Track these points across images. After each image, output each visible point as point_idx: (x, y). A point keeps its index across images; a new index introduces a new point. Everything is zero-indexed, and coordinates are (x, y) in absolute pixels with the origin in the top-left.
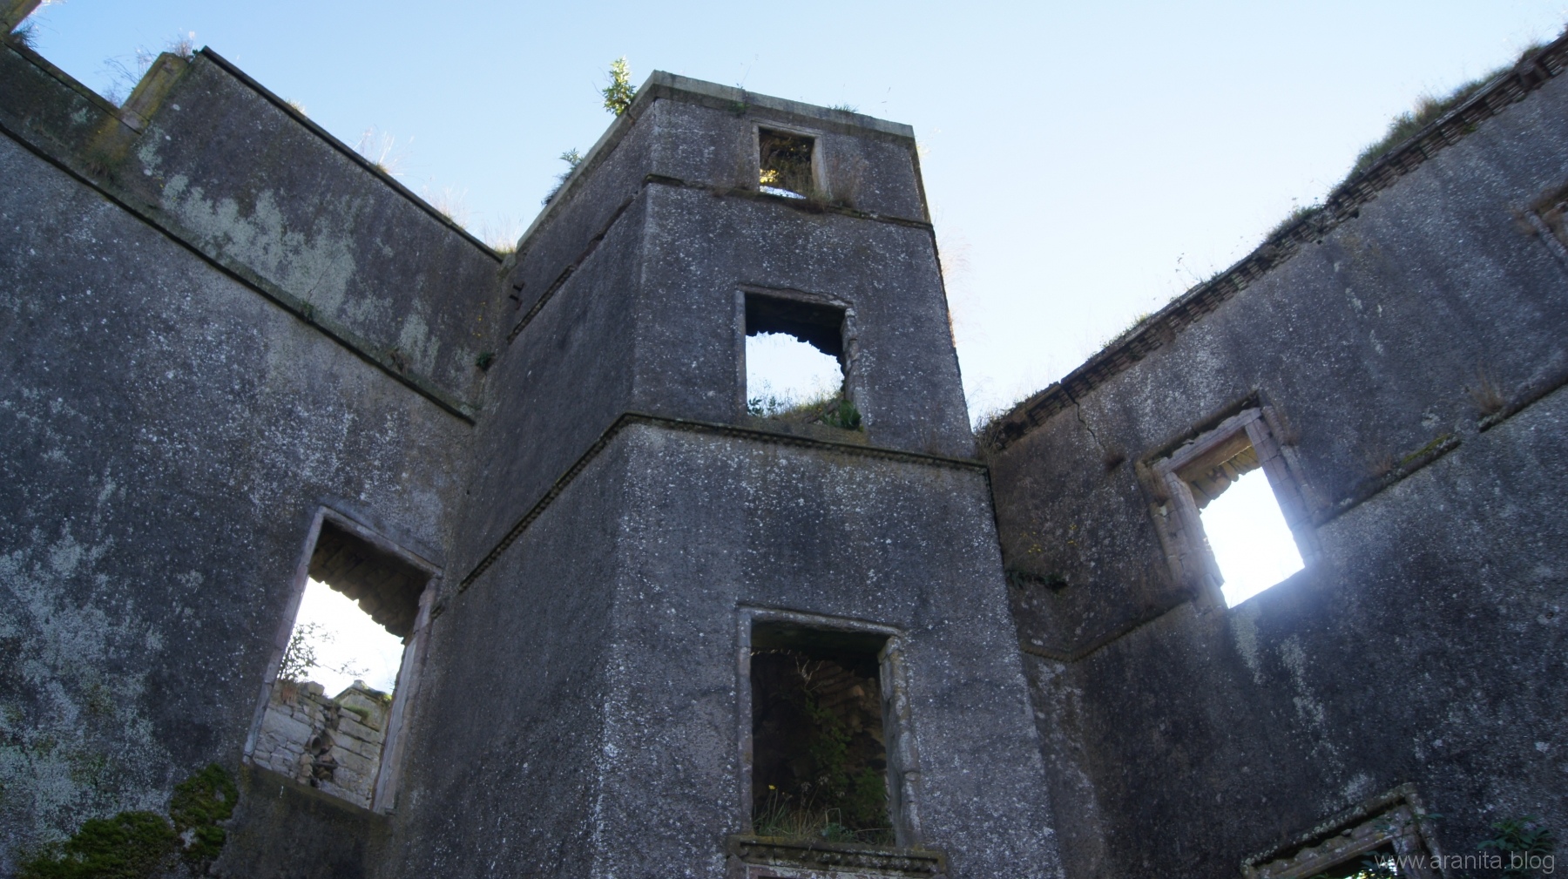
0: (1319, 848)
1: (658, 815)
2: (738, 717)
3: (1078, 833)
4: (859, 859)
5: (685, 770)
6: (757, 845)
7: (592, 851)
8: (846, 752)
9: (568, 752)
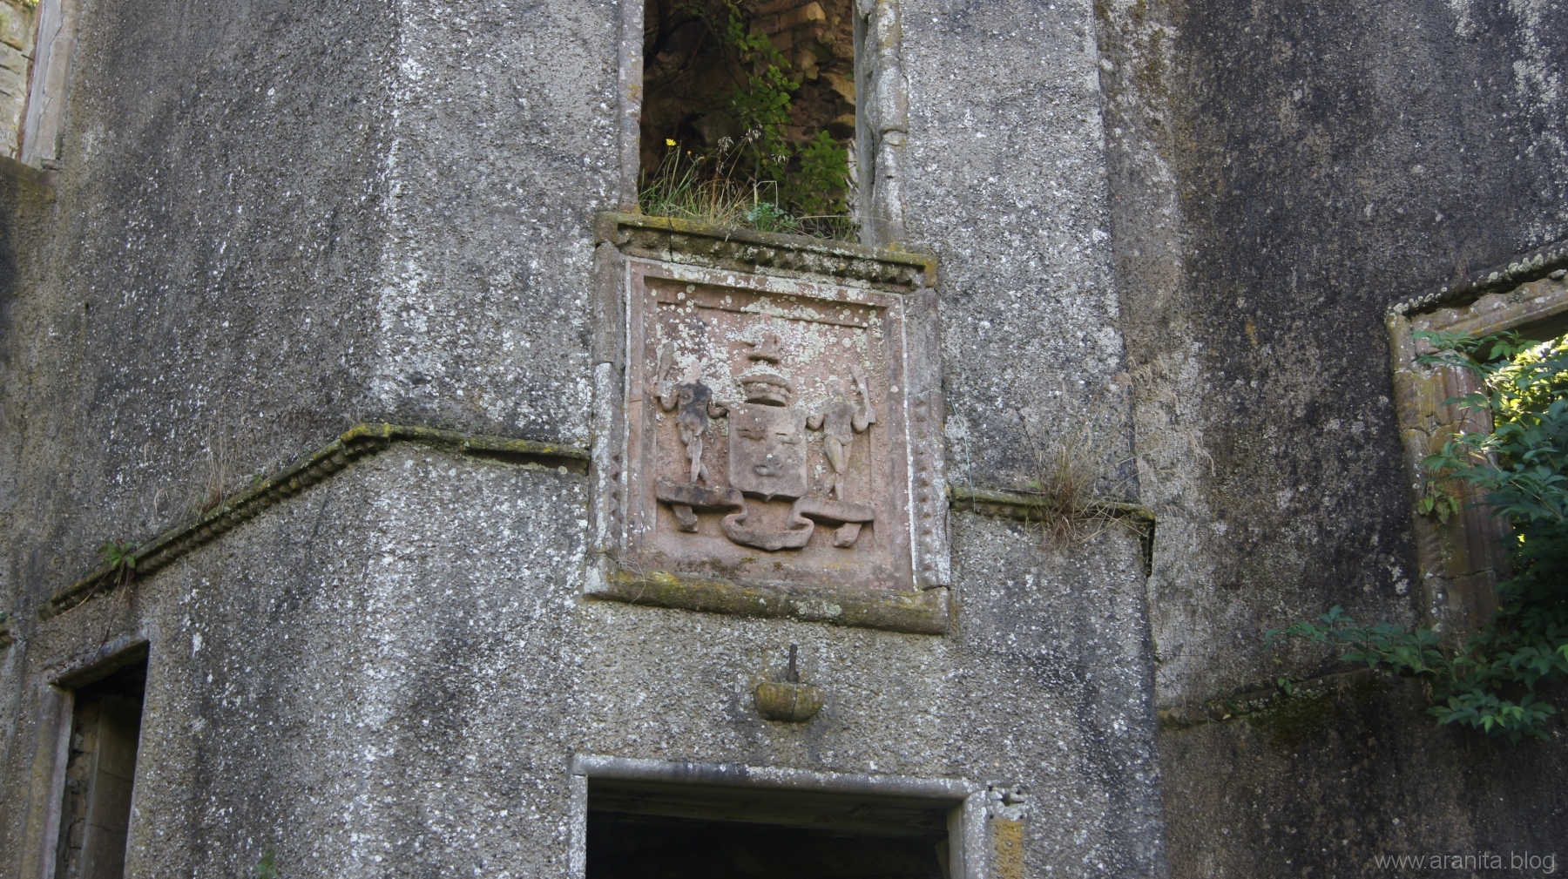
0: (1511, 295)
1: (488, 176)
2: (620, 27)
3: (1142, 251)
4: (802, 259)
5: (532, 108)
6: (644, 229)
7: (382, 225)
8: (789, 106)
9: (342, 72)
